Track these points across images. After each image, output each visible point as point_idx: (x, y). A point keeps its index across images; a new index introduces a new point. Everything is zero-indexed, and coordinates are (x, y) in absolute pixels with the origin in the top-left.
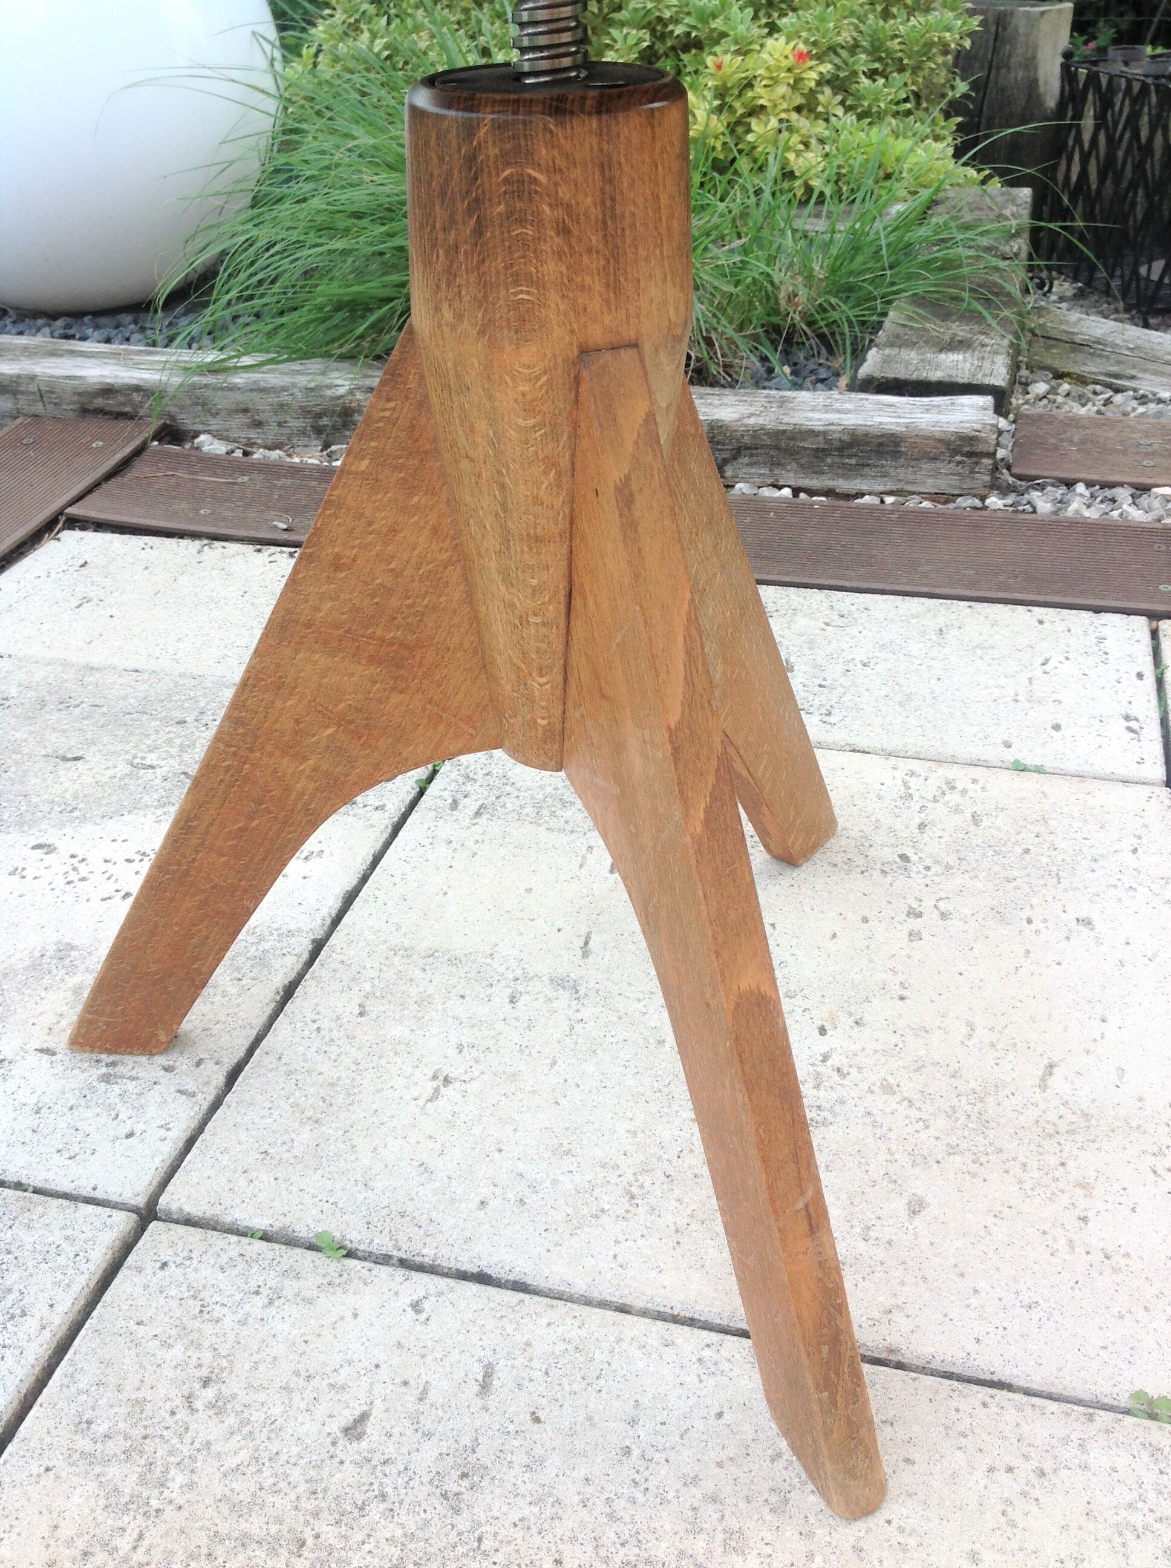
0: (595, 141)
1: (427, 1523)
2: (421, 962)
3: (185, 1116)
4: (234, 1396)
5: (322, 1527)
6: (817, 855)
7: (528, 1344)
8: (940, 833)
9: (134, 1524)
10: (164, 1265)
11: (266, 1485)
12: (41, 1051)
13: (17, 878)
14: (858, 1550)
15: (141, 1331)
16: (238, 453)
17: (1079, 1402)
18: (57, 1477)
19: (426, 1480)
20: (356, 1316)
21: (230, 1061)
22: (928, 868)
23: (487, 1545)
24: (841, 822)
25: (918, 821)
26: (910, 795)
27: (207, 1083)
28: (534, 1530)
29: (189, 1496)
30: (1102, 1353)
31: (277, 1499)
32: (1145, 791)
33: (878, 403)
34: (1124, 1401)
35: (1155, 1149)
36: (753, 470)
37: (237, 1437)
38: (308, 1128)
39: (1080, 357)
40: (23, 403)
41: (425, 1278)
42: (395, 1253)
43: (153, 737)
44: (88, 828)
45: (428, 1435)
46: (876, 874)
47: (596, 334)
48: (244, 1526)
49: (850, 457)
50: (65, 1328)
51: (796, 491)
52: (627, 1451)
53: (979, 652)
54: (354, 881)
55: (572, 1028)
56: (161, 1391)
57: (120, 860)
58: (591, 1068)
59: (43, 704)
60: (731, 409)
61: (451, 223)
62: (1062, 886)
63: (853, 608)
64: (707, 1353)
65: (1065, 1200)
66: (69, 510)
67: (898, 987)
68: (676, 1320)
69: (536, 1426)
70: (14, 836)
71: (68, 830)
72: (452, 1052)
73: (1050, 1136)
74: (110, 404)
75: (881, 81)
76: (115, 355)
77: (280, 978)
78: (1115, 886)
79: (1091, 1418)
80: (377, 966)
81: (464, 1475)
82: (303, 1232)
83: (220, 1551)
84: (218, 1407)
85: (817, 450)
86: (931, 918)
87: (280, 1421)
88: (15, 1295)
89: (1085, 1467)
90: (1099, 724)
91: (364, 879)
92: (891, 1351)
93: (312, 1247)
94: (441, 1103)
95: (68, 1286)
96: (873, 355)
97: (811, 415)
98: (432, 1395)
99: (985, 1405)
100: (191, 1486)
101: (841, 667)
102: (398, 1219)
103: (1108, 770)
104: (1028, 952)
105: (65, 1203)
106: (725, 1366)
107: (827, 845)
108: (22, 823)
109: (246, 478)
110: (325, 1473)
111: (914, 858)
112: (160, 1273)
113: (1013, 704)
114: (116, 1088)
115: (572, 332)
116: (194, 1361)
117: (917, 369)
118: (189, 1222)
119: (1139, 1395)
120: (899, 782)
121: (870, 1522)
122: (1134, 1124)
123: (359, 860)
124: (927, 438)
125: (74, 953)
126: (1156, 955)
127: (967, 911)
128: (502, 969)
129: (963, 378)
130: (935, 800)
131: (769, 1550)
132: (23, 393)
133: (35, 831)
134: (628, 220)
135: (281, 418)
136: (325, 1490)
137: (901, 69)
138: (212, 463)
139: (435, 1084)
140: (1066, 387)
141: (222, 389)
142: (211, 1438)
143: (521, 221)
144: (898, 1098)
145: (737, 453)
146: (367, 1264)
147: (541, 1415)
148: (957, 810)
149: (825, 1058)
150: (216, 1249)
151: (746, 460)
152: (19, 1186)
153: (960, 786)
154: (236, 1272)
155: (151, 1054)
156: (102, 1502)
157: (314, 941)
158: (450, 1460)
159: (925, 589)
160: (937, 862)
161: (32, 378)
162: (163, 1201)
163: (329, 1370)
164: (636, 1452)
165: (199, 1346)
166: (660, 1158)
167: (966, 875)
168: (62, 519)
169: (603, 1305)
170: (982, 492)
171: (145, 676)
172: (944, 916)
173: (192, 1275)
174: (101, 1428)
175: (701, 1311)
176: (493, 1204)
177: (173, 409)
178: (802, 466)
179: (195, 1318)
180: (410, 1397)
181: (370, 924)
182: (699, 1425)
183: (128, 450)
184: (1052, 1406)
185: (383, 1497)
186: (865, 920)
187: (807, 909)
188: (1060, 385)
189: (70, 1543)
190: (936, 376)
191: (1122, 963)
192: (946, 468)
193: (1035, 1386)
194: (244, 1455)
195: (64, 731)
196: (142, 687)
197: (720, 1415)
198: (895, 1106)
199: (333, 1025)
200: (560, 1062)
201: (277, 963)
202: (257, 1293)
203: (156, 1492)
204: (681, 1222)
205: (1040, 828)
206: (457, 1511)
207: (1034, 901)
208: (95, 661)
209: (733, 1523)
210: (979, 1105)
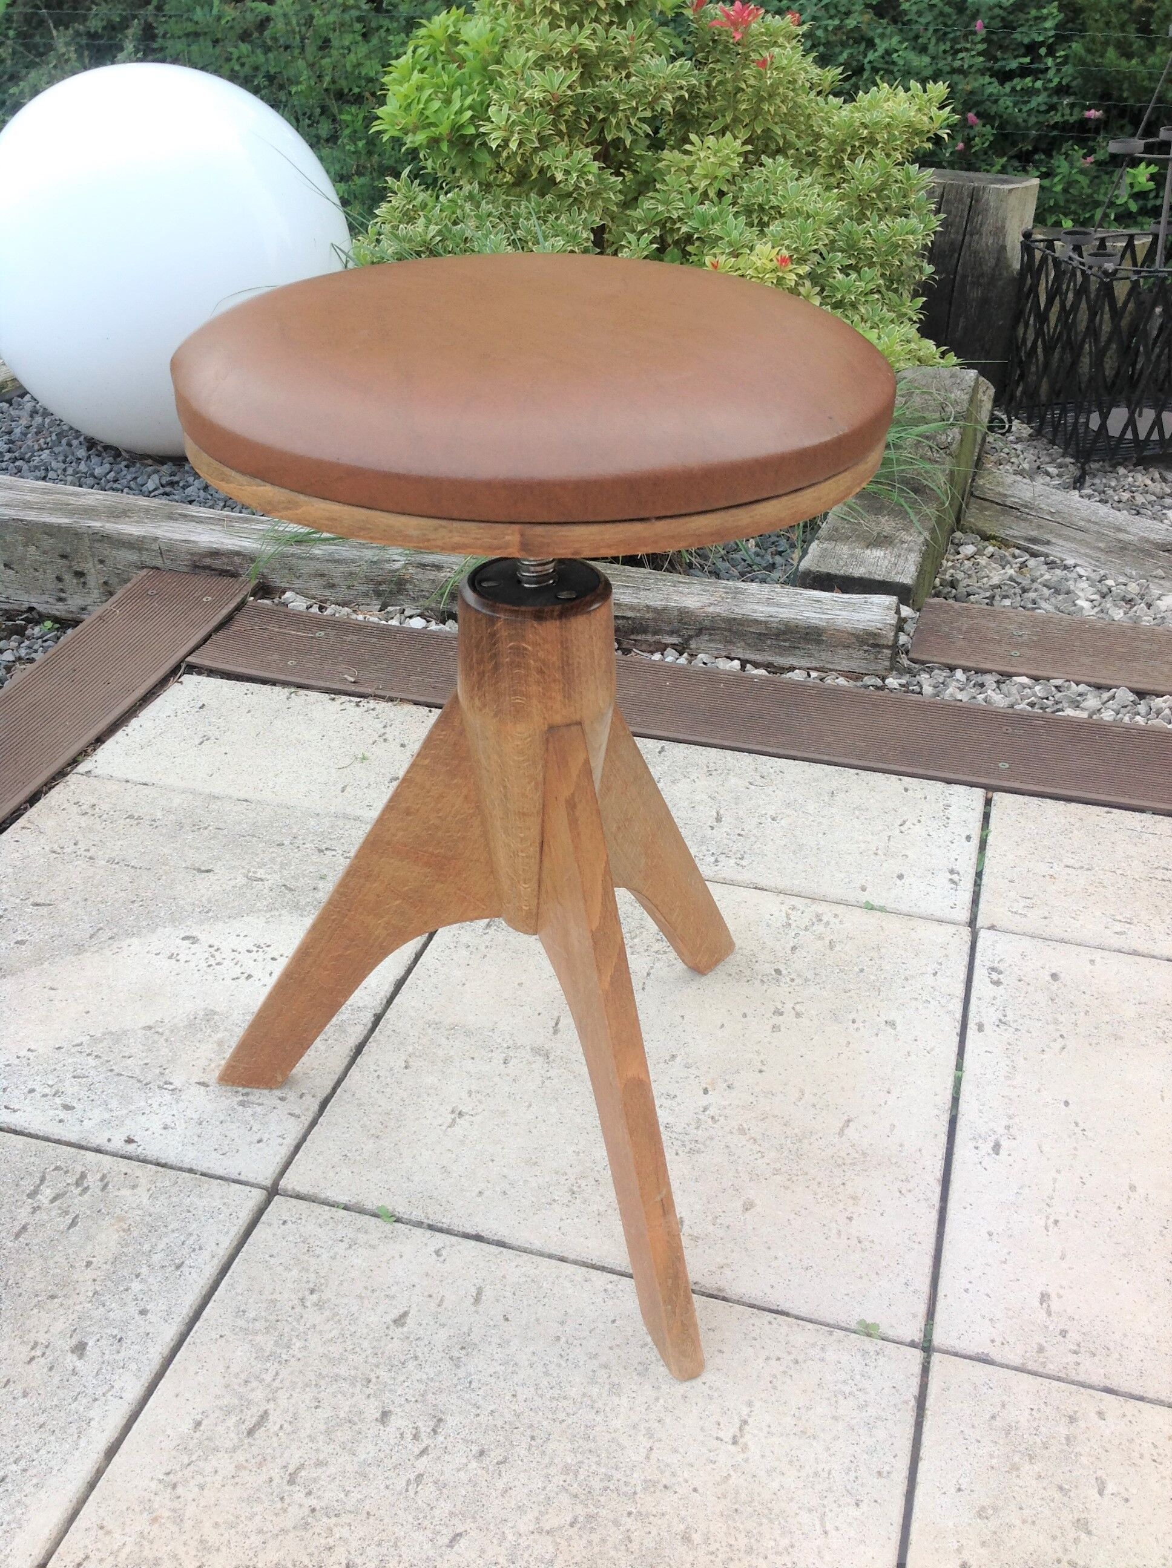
0: (558, 631)
1: (440, 1372)
2: (446, 1033)
3: (293, 1130)
4: (329, 1300)
5: (381, 1372)
6: (719, 967)
7: (504, 1277)
8: (805, 954)
9: (273, 1368)
10: (285, 1222)
11: (349, 1349)
12: (199, 1083)
13: (173, 961)
14: (685, 1397)
15: (272, 1261)
16: (315, 609)
17: (827, 1325)
18: (227, 1341)
19: (441, 1349)
20: (401, 1256)
21: (322, 1095)
22: (793, 980)
23: (474, 1385)
24: (738, 943)
25: (792, 944)
26: (790, 925)
27: (308, 1110)
28: (502, 1378)
29: (305, 1353)
30: (846, 1298)
31: (355, 1357)
32: (952, 929)
33: (809, 598)
34: (853, 1325)
35: (904, 1177)
36: (712, 645)
37: (331, 1323)
38: (371, 1141)
39: (1007, 520)
40: (146, 557)
41: (443, 1236)
42: (425, 1221)
43: (261, 856)
44: (220, 925)
45: (443, 1325)
46: (757, 983)
47: (558, 719)
48: (336, 1370)
49: (784, 641)
50: (226, 1258)
51: (744, 663)
52: (558, 1338)
53: (857, 812)
54: (402, 973)
55: (543, 1082)
56: (286, 1296)
57: (243, 951)
58: (553, 1110)
59: (181, 826)
60: (696, 598)
61: (480, 662)
62: (880, 997)
63: (772, 771)
64: (609, 1286)
65: (841, 1206)
66: (189, 659)
67: (759, 1063)
68: (594, 1267)
69: (506, 1323)
70: (169, 930)
71: (206, 926)
72: (464, 1095)
73: (839, 1166)
74: (217, 563)
75: (854, 276)
76: (220, 521)
77: (353, 1041)
78: (916, 999)
79: (831, 1333)
80: (417, 1034)
81: (463, 1348)
82: (369, 1206)
83: (322, 1383)
84: (320, 1305)
85: (760, 634)
86: (789, 1016)
87: (356, 1314)
88: (195, 1237)
89: (822, 1360)
90: (930, 875)
91: (409, 971)
92: (720, 1290)
93: (375, 1215)
94: (456, 1128)
95: (227, 1233)
96: (814, 547)
97: (755, 607)
98: (445, 1305)
99: (770, 1323)
100: (305, 1348)
101: (756, 820)
102: (428, 1201)
103: (929, 912)
104: (849, 1043)
105: (222, 1182)
106: (620, 1294)
107: (727, 960)
108: (175, 920)
109: (323, 633)
110: (382, 1344)
111: (784, 972)
112: (283, 1227)
113: (873, 857)
114: (249, 1110)
115: (545, 718)
116: (305, 1279)
117: (846, 565)
118: (298, 1197)
119: (862, 1322)
120: (784, 915)
121: (694, 1383)
122: (893, 1161)
123: (406, 958)
124: (843, 632)
125: (216, 1017)
126: (932, 1049)
127: (813, 1012)
128: (499, 1040)
129: (879, 575)
130: (806, 929)
131: (634, 1395)
132: (147, 550)
133: (183, 926)
134: (576, 665)
135: (349, 583)
136: (382, 1353)
137: (871, 265)
138: (297, 619)
139: (453, 1116)
140: (991, 549)
141: (304, 558)
142: (316, 1322)
143: (519, 666)
144: (747, 1137)
145: (700, 631)
146: (408, 1226)
147: (509, 1317)
148: (820, 937)
149: (705, 1109)
150: (316, 1214)
151: (706, 637)
152: (191, 1171)
153: (825, 919)
154: (328, 1228)
155: (271, 1089)
156: (254, 1355)
157: (375, 1015)
158: (455, 1340)
159: (826, 758)
160: (799, 976)
161: (156, 539)
162: (282, 1183)
163: (385, 1287)
164: (563, 1340)
165: (307, 1270)
166: (592, 1170)
167: (818, 987)
168: (183, 666)
169: (550, 1256)
170: (884, 673)
171: (253, 806)
172: (798, 1015)
173: (302, 1229)
174: (251, 1315)
175: (609, 1263)
176: (487, 1193)
177: (265, 570)
178: (749, 645)
179: (304, 1254)
180: (433, 1305)
181: (413, 1004)
182: (601, 1326)
183: (232, 605)
184: (810, 1326)
185: (416, 1358)
186: (745, 1016)
187: (707, 1006)
188: (985, 548)
189: (237, 1376)
190: (858, 572)
191: (909, 1054)
192: (856, 654)
193: (802, 1314)
194: (335, 1333)
195: (198, 849)
196: (252, 815)
197: (614, 1321)
198: (745, 1142)
199: (388, 1074)
200: (534, 1105)
201: (351, 1030)
202: (342, 1241)
203: (285, 1351)
204: (602, 1209)
205: (875, 954)
206: (458, 1367)
207: (860, 1007)
208: (216, 791)
209: (615, 1380)
210: (798, 1144)
